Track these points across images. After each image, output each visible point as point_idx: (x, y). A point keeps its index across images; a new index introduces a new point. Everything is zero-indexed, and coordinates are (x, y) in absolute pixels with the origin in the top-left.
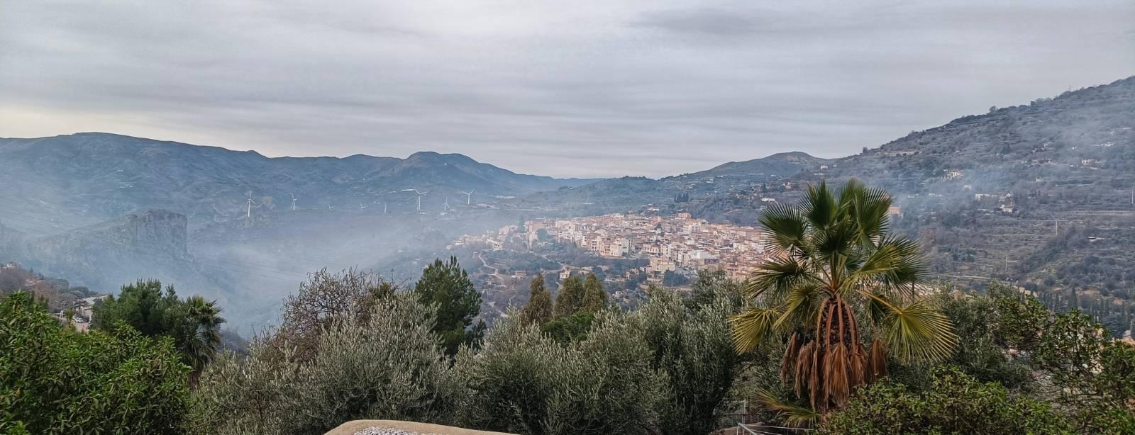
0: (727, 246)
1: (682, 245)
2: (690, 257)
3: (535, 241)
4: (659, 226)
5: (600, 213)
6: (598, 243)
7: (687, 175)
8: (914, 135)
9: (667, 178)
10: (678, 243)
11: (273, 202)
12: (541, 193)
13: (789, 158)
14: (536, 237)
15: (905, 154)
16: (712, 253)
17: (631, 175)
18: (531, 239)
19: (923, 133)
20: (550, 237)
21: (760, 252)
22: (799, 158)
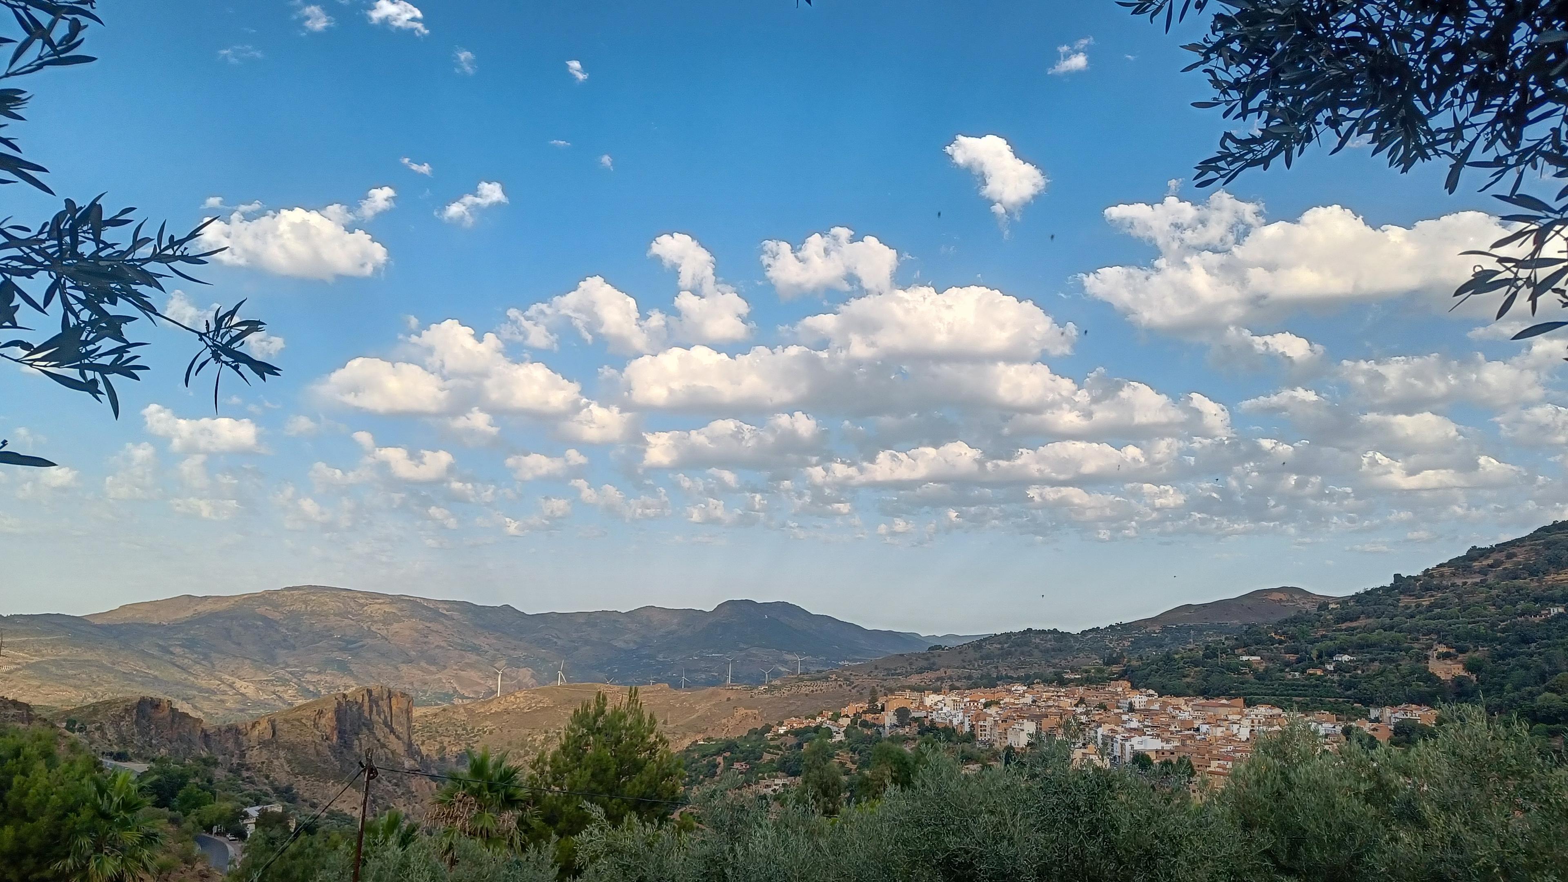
0: (1189, 730)
1: (1119, 729)
2: (1132, 748)
3: (893, 726)
4: (1082, 701)
5: (992, 684)
6: (988, 729)
7: (1121, 625)
8: (1476, 554)
9: (1090, 630)
10: (1112, 726)
11: (533, 676)
12: (902, 655)
13: (1276, 596)
14: (894, 720)
15: (1465, 583)
16: (1168, 741)
17: (1035, 627)
18: (887, 724)
19: (1492, 550)
20: (916, 720)
21: (1244, 739)
22: (1291, 596)
